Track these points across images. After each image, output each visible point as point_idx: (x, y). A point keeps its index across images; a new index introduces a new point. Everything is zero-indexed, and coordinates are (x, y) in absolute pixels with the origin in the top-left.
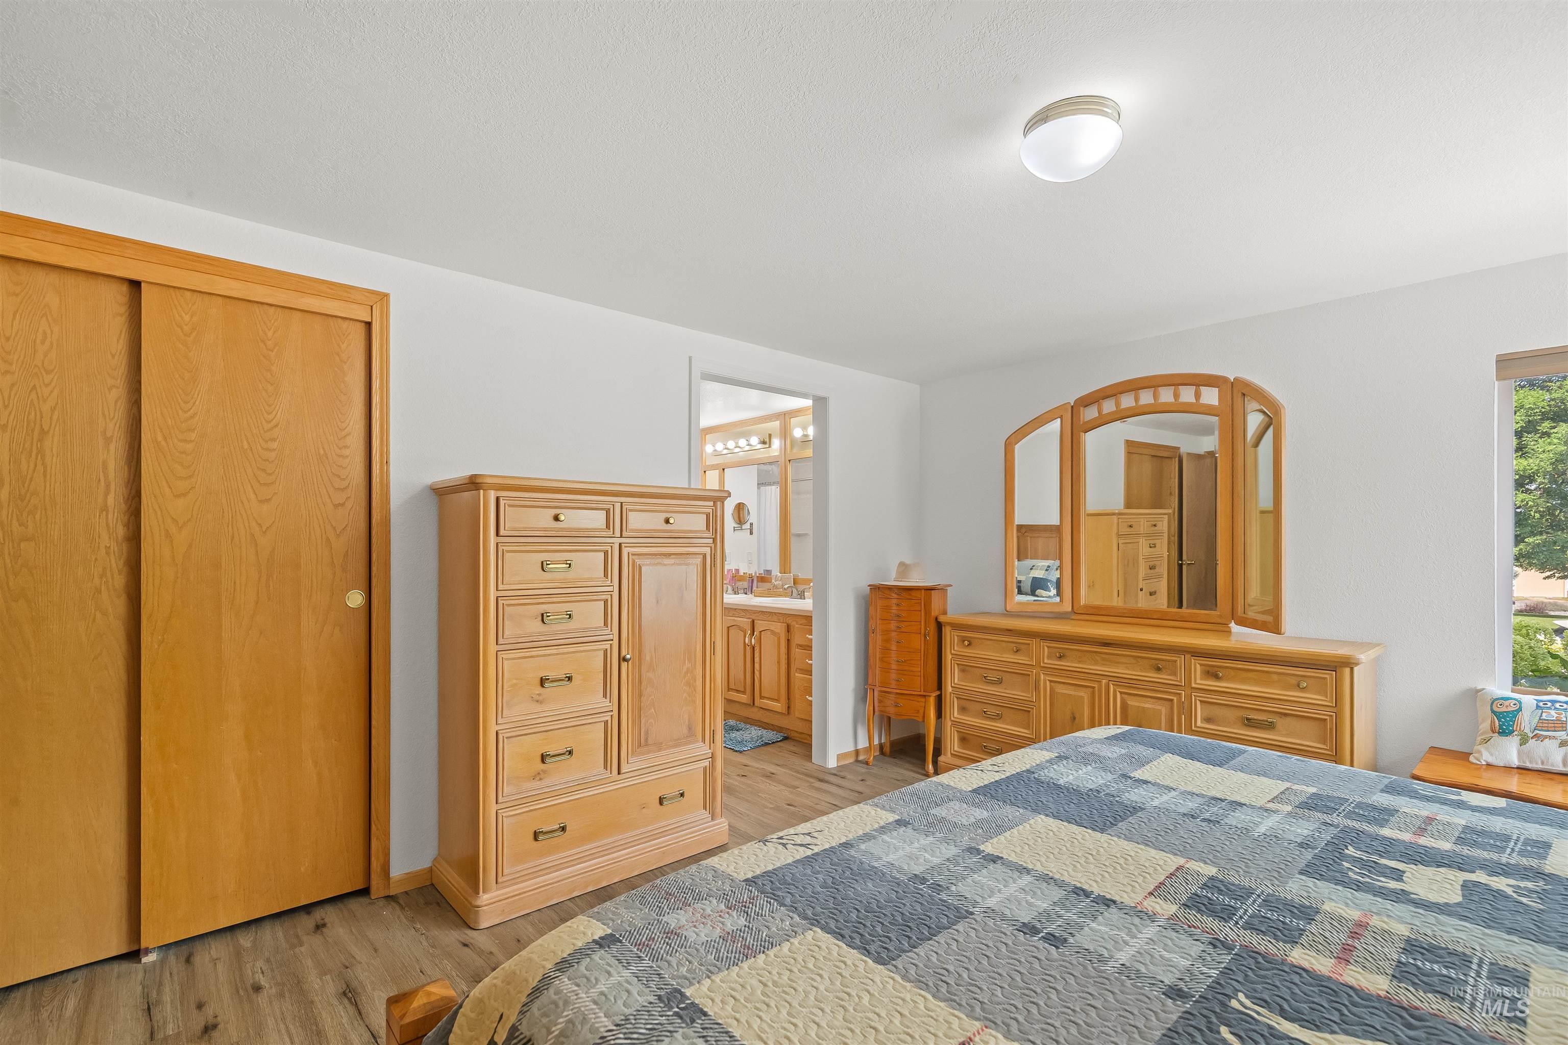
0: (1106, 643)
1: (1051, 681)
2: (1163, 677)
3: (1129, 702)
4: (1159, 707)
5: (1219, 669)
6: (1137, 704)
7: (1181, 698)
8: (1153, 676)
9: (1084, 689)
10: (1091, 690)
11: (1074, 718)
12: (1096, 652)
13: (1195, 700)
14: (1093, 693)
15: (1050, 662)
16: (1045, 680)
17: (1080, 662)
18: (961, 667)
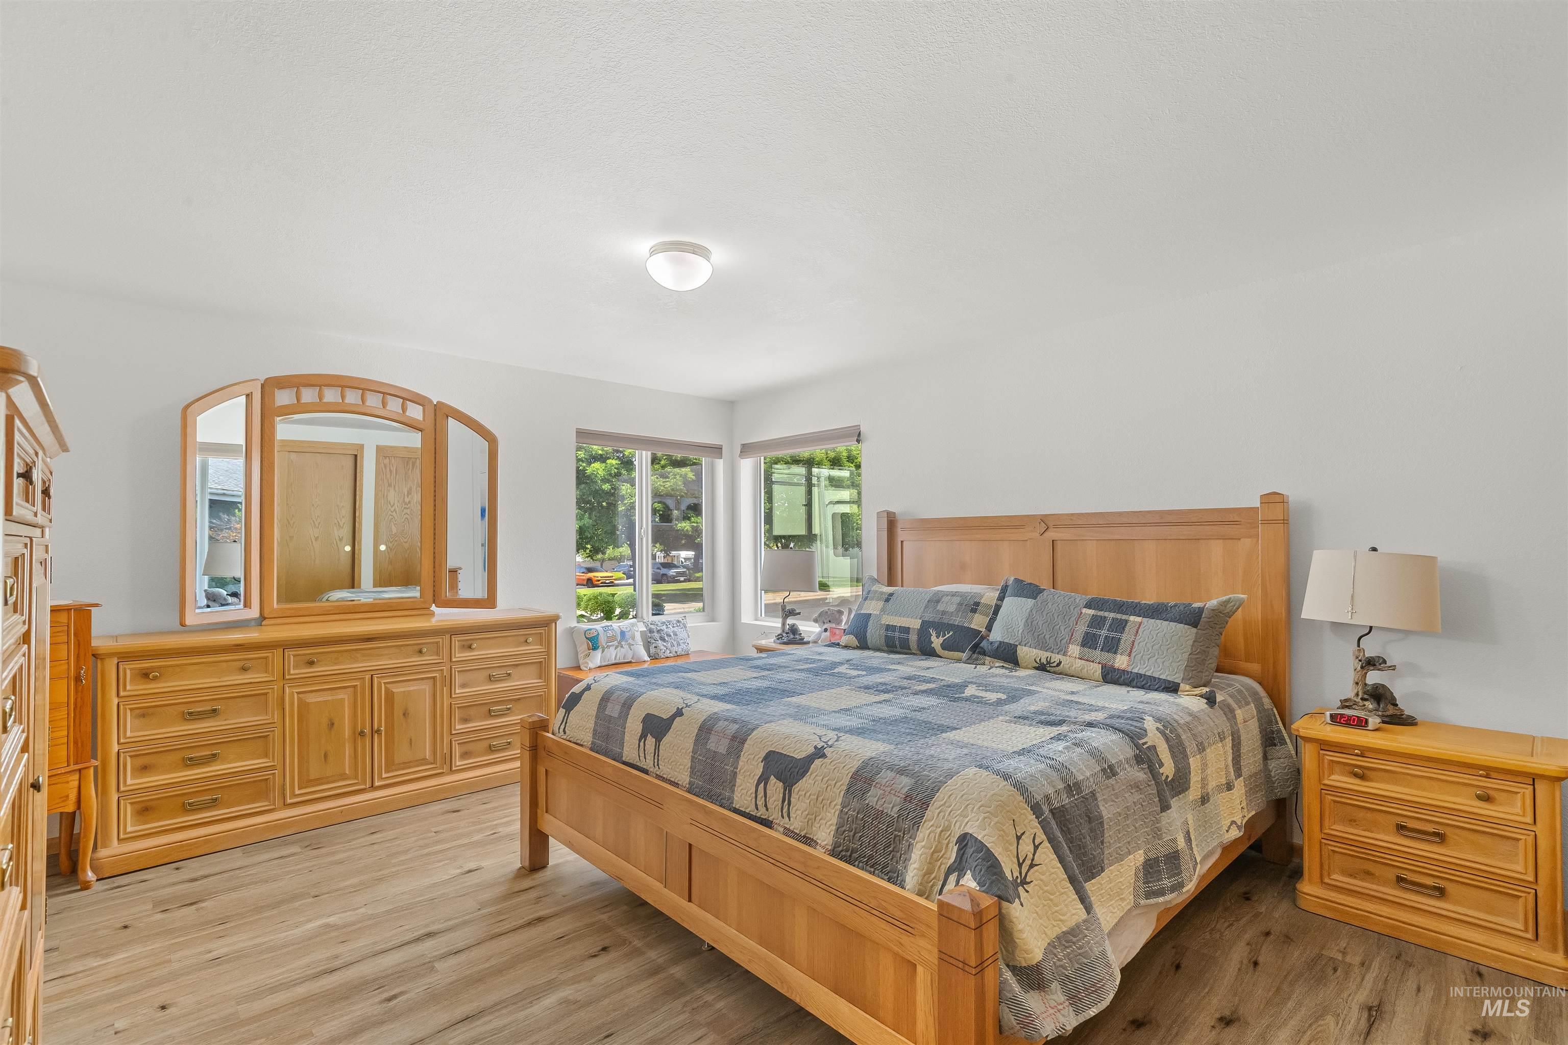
0: (369, 639)
1: (298, 693)
2: (428, 659)
3: (394, 690)
4: (423, 687)
5: (472, 642)
6: (402, 690)
7: (443, 673)
8: (416, 660)
9: (343, 690)
10: (351, 689)
11: (333, 724)
12: (357, 650)
13: (455, 671)
14: (355, 693)
15: (297, 671)
16: (292, 694)
17: (336, 664)
18: (137, 711)
